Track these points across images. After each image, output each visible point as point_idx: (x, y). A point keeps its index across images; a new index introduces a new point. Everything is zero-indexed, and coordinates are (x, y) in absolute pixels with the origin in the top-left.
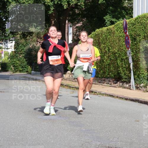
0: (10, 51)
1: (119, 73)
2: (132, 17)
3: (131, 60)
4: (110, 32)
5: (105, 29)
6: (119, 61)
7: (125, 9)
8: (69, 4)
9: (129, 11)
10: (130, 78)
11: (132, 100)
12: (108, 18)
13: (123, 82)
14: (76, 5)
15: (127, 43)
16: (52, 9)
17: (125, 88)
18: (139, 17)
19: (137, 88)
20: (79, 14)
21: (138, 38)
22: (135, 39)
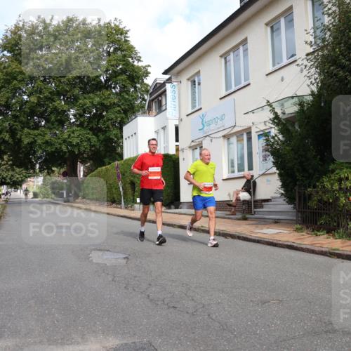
0: (40, 184)
1: (114, 198)
2: (122, 159)
3: (121, 189)
4: (107, 170)
5: (104, 168)
6: (114, 189)
7: (118, 154)
8: (79, 150)
9: (121, 156)
10: (121, 201)
11: (122, 216)
12: (106, 160)
13: (117, 204)
14: (84, 151)
15: (118, 177)
16: (68, 154)
17: (117, 208)
18: (126, 160)
19: (126, 208)
20: (86, 158)
21: (126, 175)
22: (124, 175)
